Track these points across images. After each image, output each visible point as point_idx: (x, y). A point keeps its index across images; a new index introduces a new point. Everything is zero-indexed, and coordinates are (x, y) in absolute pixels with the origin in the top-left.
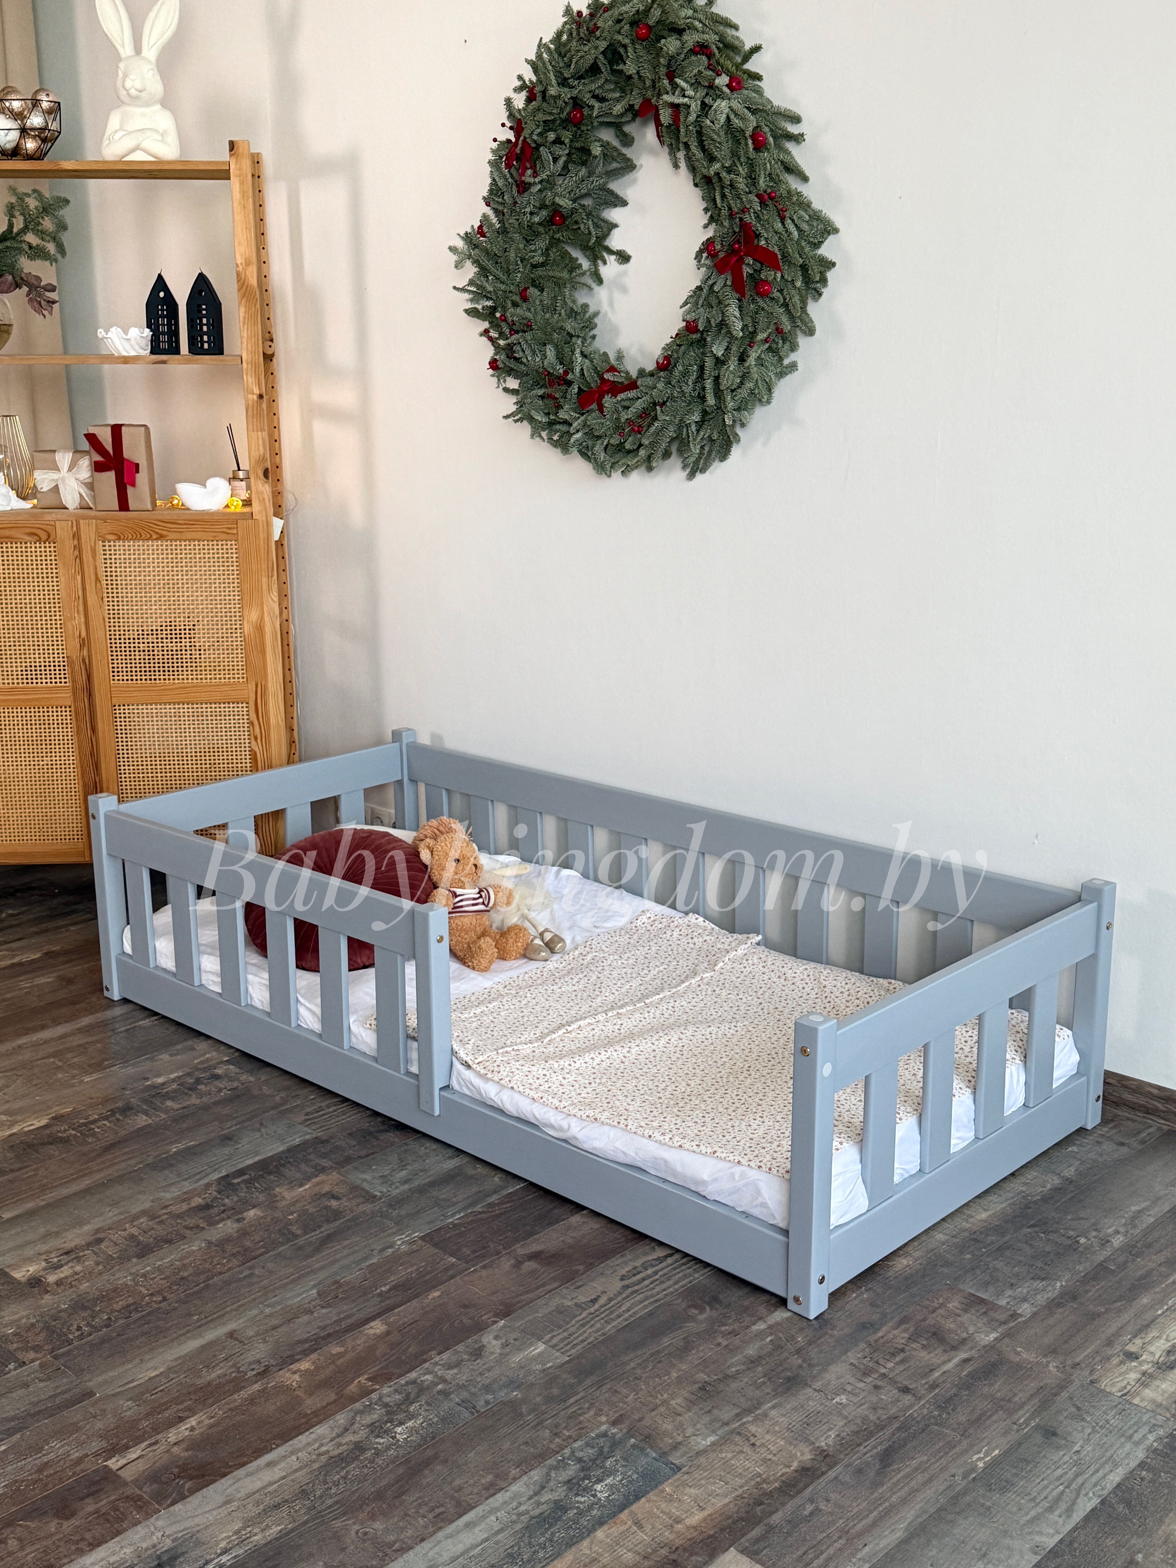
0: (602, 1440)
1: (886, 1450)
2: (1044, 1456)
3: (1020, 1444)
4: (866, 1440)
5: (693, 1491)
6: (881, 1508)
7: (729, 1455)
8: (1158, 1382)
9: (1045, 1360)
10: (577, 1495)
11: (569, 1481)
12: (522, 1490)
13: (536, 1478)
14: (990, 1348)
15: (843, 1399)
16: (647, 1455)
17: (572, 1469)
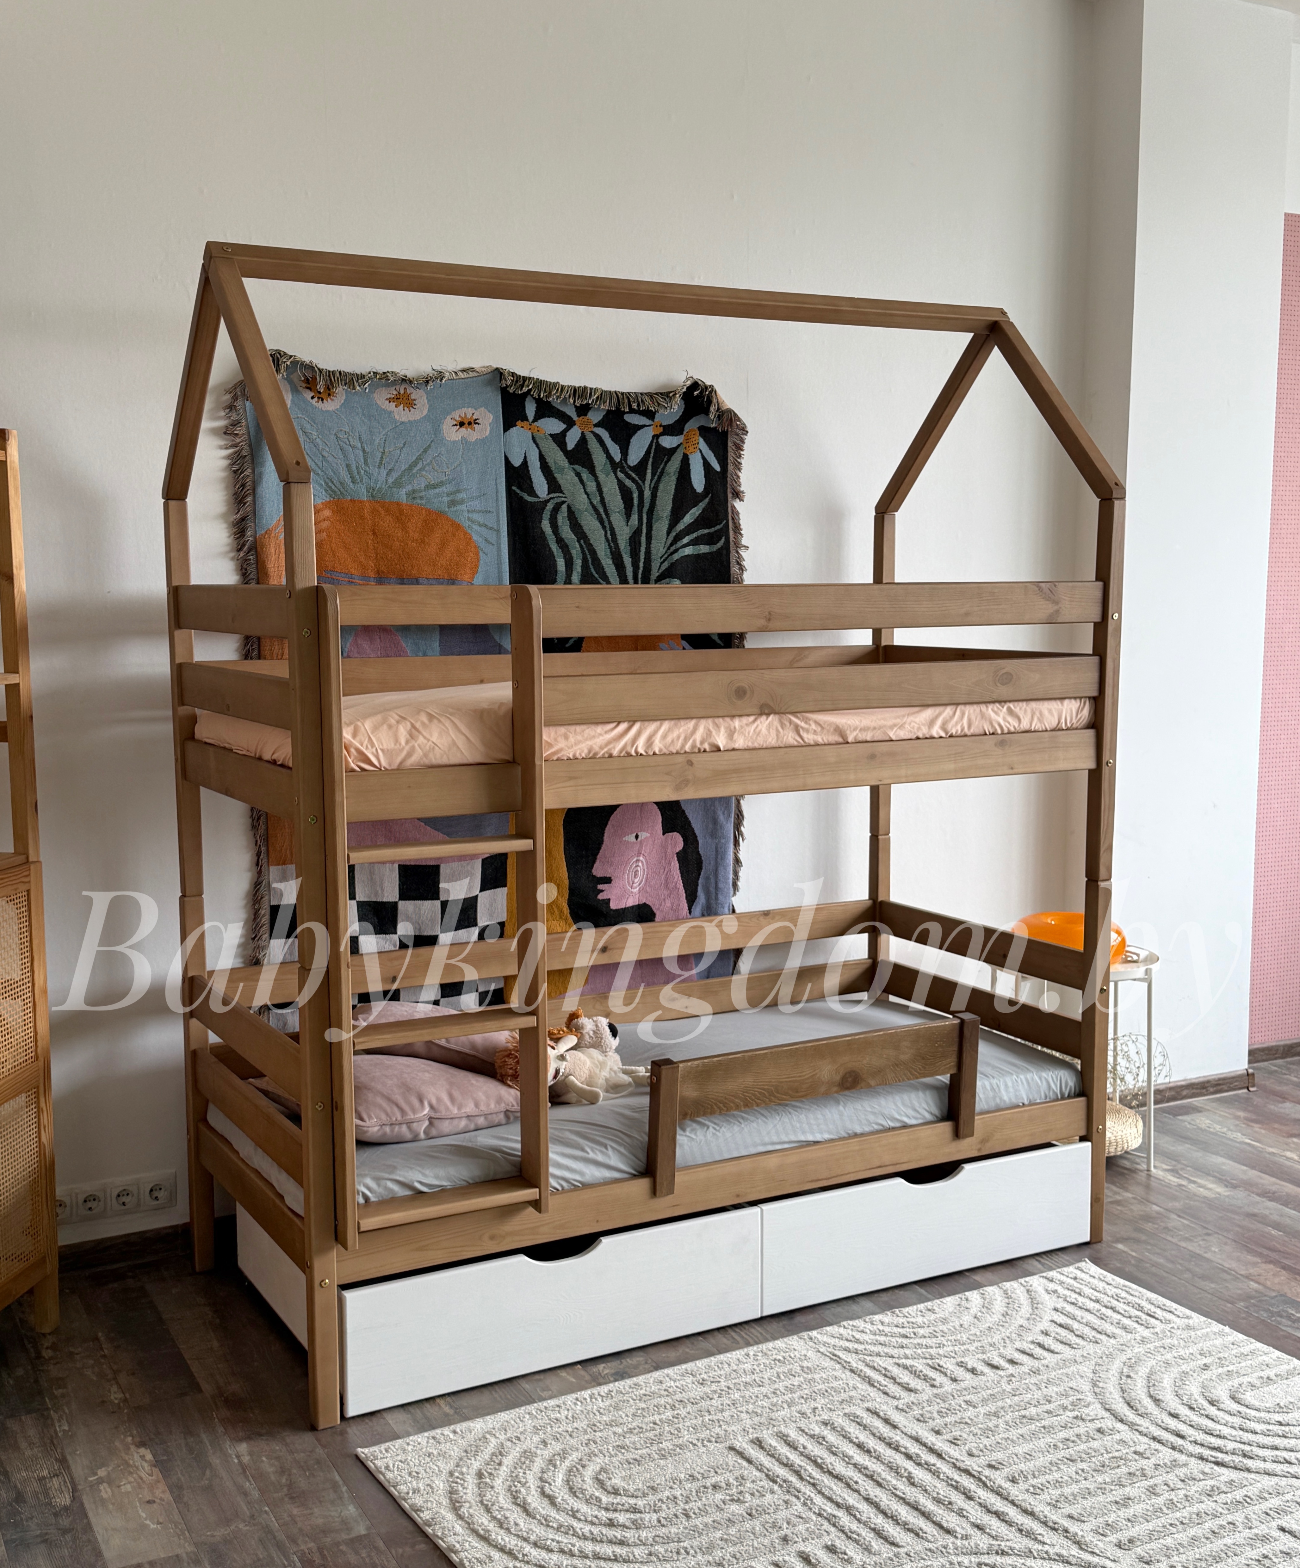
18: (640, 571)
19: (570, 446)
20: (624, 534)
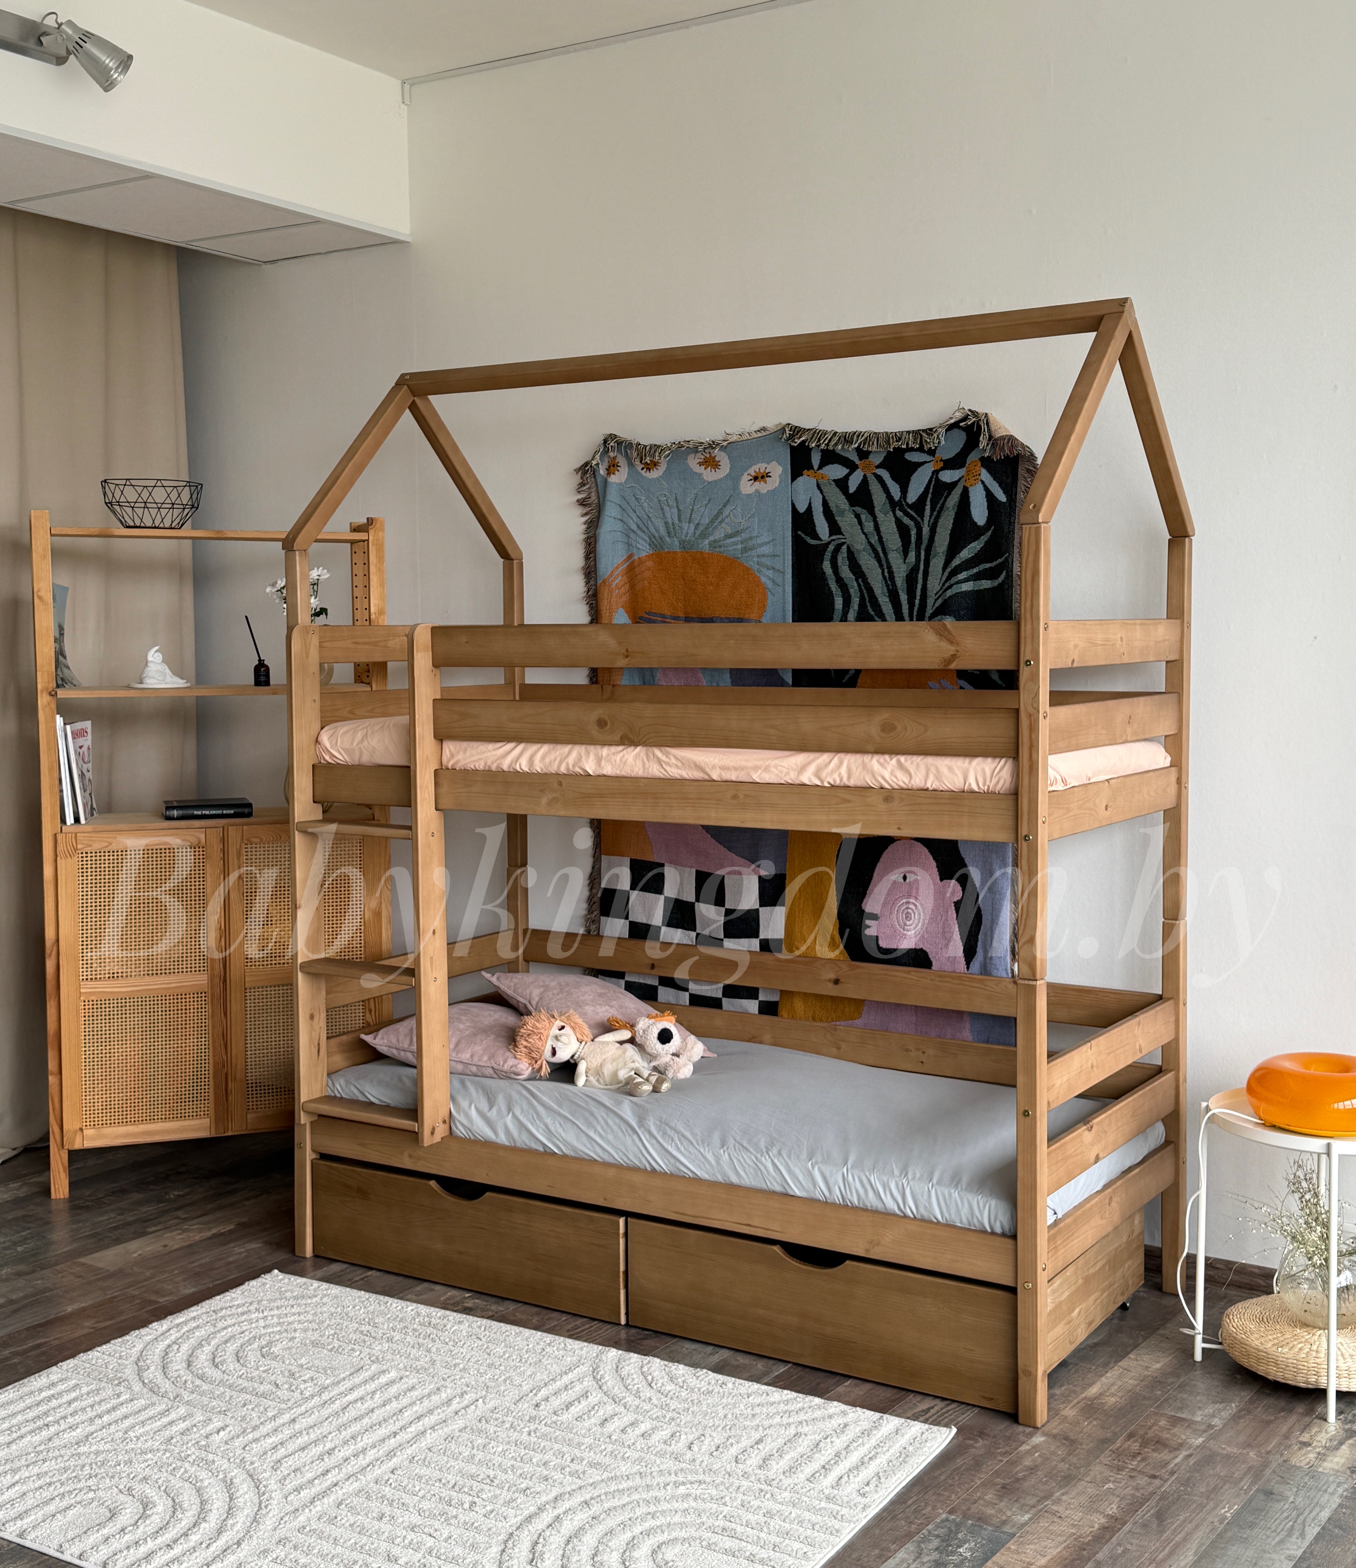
0: (946, 1523)
1: (1157, 1512)
2: (1271, 1507)
3: (1250, 1501)
4: (1140, 1508)
5: (1032, 1547)
6: (1171, 1545)
7: (1046, 1525)
8: (1331, 1458)
9: (1245, 1451)
10: (948, 1556)
11: (937, 1549)
12: (906, 1556)
13: (912, 1549)
14: (1201, 1447)
15: (1111, 1485)
16: (985, 1529)
17: (935, 1543)
18: (916, 609)
19: (852, 489)
20: (901, 571)
